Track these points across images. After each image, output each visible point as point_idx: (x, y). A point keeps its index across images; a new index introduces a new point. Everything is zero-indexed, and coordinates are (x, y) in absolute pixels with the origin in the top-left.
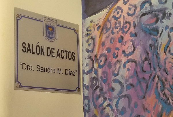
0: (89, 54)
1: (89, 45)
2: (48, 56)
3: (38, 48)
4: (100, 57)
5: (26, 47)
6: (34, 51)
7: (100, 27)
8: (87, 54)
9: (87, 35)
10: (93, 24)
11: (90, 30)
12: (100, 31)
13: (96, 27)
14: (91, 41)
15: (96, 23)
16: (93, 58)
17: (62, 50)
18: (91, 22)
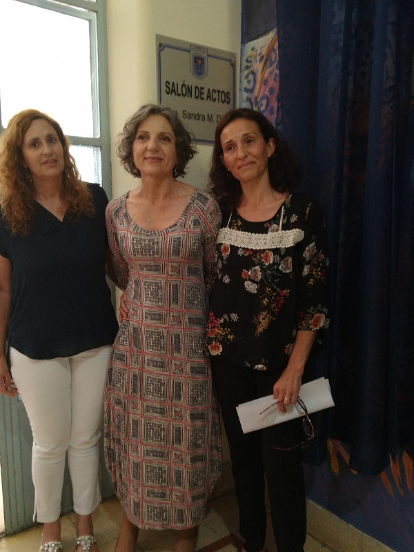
0: (248, 94)
1: (249, 82)
2: (196, 98)
3: (184, 88)
4: (262, 99)
5: (170, 86)
6: (180, 92)
7: (262, 57)
8: (245, 95)
9: (247, 67)
10: (254, 52)
11: (251, 62)
12: (263, 63)
13: (258, 58)
14: (251, 77)
15: (259, 51)
16: (253, 100)
17: (214, 90)
18: (253, 49)
